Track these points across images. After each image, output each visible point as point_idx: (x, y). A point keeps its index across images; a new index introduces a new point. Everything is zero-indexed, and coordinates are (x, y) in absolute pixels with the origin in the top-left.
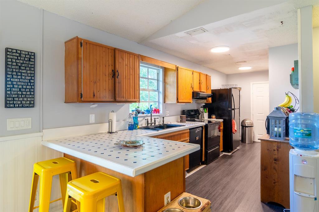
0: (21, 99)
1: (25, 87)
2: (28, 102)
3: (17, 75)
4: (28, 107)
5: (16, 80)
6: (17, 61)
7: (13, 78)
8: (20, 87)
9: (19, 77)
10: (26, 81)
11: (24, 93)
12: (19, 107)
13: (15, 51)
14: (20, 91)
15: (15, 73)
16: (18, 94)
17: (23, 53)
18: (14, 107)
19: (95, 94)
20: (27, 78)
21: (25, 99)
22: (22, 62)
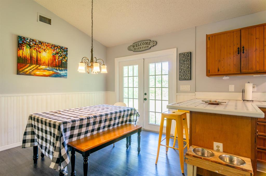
0: (185, 76)
1: (186, 70)
2: (188, 77)
3: (183, 65)
4: (187, 80)
5: (183, 67)
6: (183, 58)
7: (181, 66)
8: (184, 70)
9: (184, 66)
10: (187, 67)
11: (186, 73)
12: (184, 80)
13: (182, 54)
14: (184, 72)
15: (182, 64)
16: (183, 74)
17: (185, 53)
18: (182, 80)
19: (220, 70)
20: (187, 65)
21: (186, 76)
22: (185, 58)
